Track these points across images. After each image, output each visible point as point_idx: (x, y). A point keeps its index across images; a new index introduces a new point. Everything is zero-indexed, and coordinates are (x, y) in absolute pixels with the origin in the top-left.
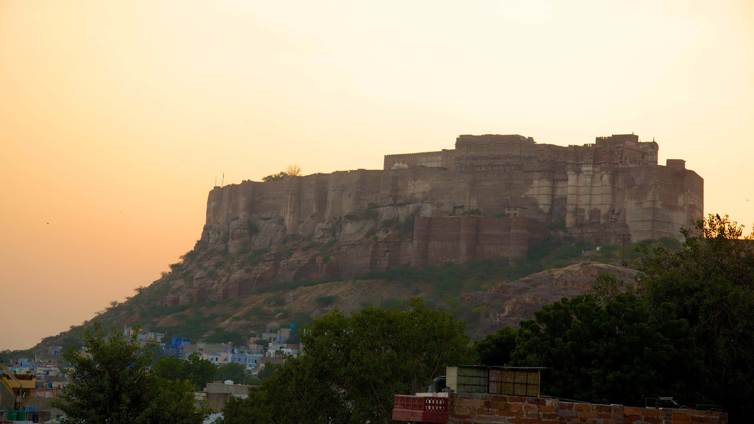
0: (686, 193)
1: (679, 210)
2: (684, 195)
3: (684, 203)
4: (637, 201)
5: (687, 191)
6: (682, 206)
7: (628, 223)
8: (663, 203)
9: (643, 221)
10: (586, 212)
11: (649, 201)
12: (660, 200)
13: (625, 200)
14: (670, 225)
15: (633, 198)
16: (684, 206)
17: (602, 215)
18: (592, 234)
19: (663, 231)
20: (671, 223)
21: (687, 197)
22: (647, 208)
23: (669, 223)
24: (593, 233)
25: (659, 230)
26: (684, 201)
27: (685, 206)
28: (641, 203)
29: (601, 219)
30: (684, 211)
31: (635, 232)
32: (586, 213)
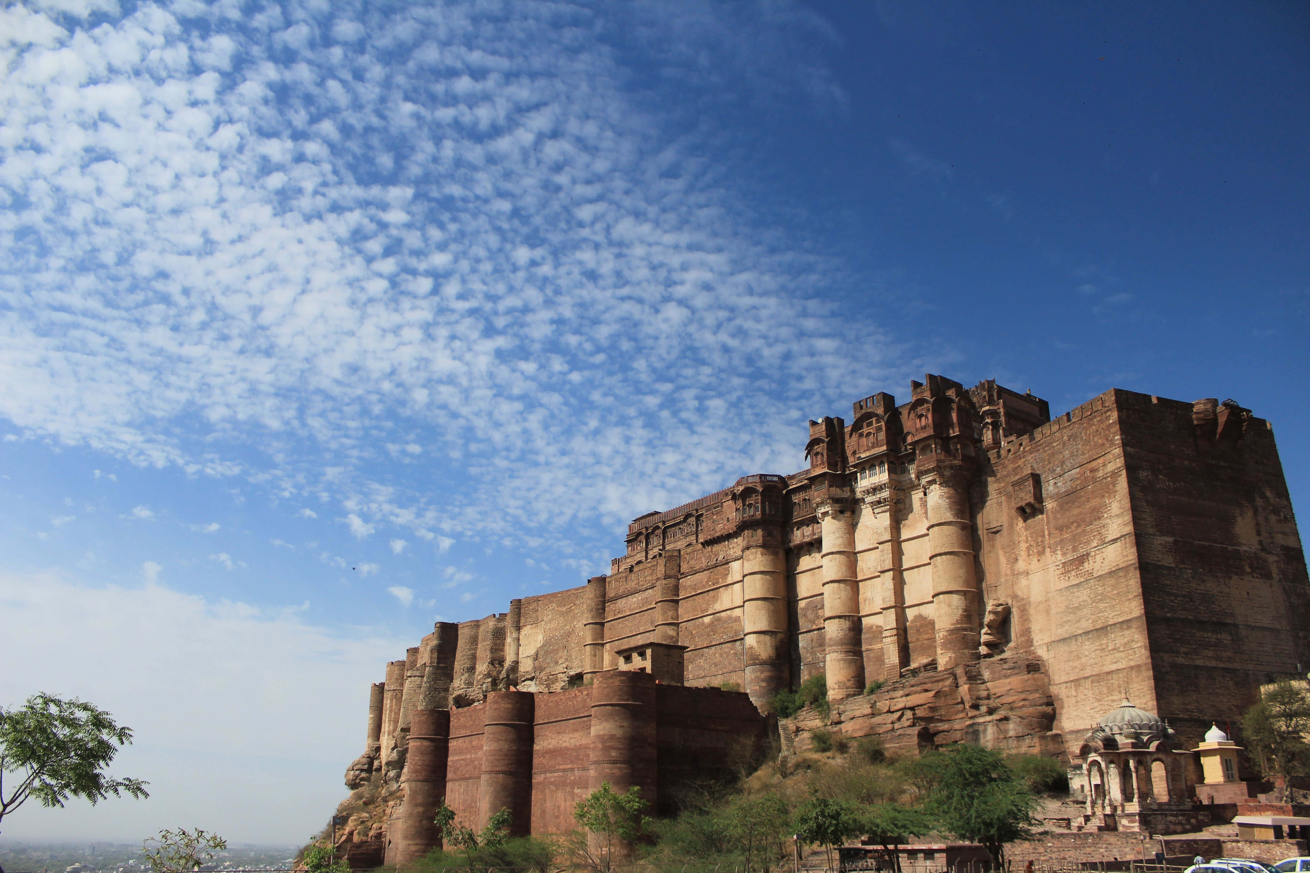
0: (1259, 502)
1: (1248, 570)
2: (1255, 512)
3: (1260, 542)
4: (1064, 554)
5: (1263, 496)
6: (1255, 553)
7: (1042, 652)
8: (1175, 542)
9: (1103, 630)
10: (885, 634)
11: (1115, 541)
12: (1163, 533)
13: (1021, 565)
14: (1225, 637)
15: (1048, 550)
16: (1263, 555)
17: (941, 634)
18: (909, 714)
19: (1200, 662)
20: (1225, 625)
21: (1267, 520)
22: (1111, 573)
23: (1220, 625)
24: (912, 709)
25: (1181, 660)
26: (1259, 533)
27: (1269, 553)
28: (1082, 560)
29: (939, 651)
30: (1267, 576)
31: (1077, 682)
32: (889, 639)
